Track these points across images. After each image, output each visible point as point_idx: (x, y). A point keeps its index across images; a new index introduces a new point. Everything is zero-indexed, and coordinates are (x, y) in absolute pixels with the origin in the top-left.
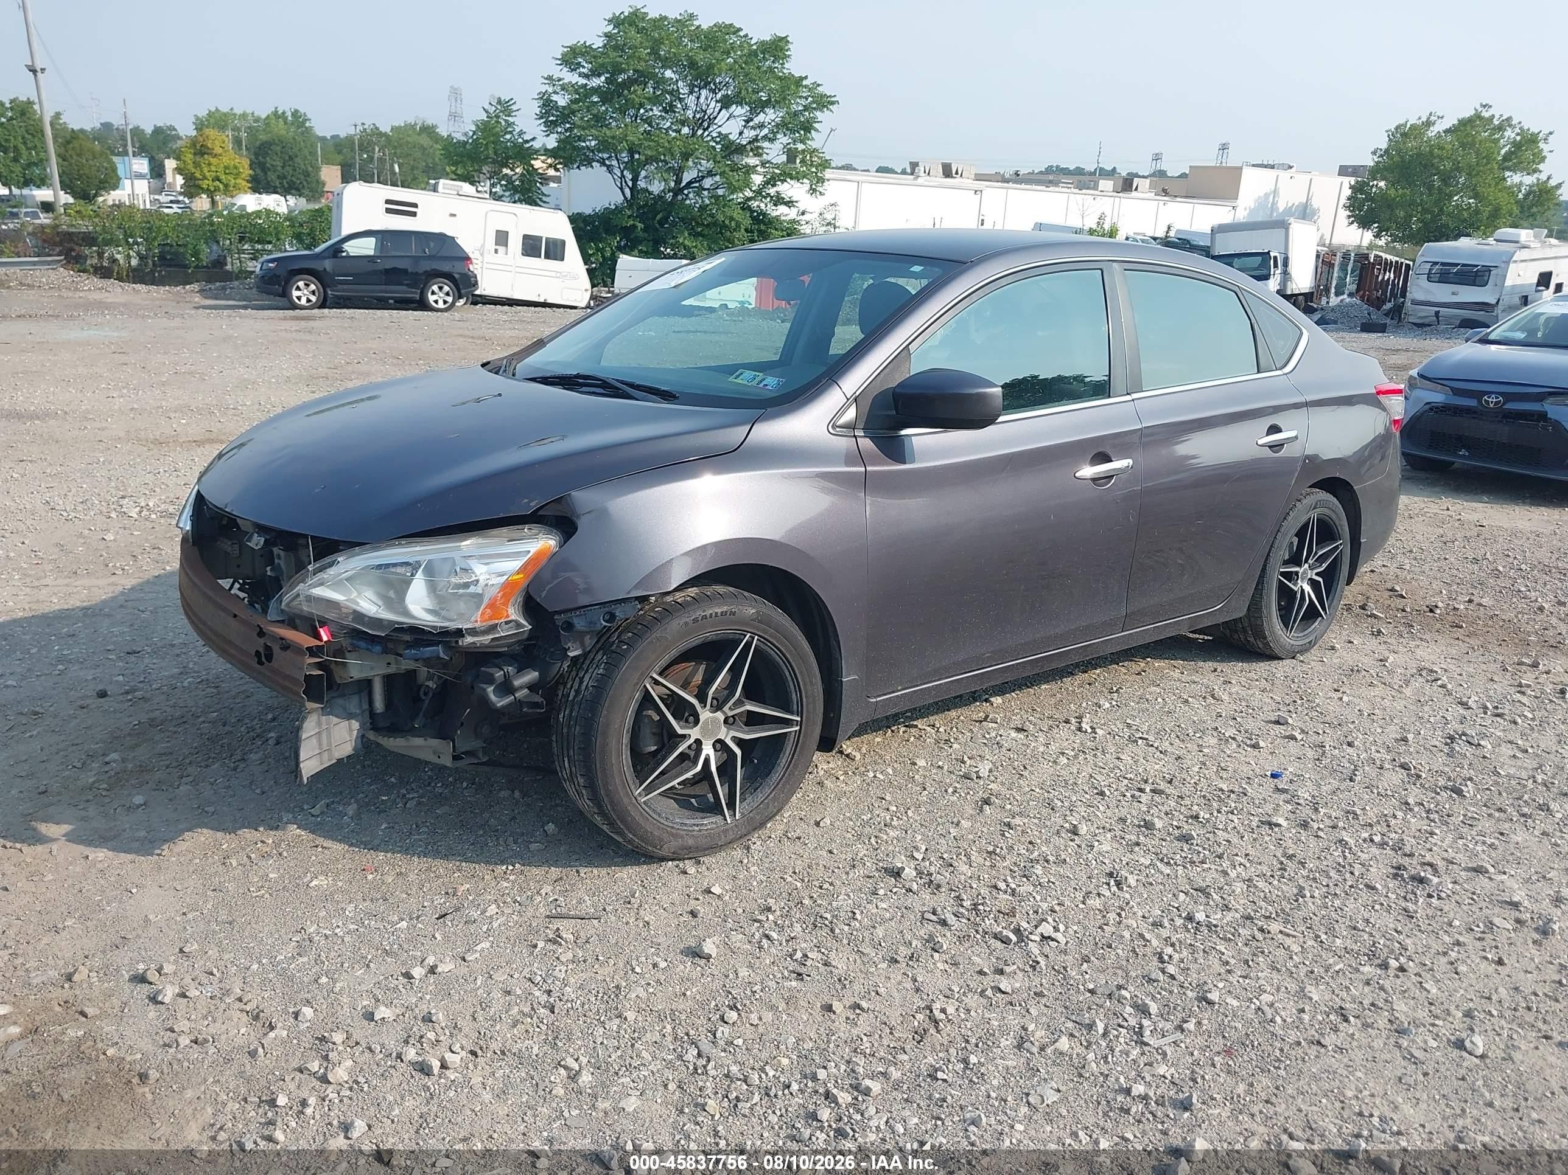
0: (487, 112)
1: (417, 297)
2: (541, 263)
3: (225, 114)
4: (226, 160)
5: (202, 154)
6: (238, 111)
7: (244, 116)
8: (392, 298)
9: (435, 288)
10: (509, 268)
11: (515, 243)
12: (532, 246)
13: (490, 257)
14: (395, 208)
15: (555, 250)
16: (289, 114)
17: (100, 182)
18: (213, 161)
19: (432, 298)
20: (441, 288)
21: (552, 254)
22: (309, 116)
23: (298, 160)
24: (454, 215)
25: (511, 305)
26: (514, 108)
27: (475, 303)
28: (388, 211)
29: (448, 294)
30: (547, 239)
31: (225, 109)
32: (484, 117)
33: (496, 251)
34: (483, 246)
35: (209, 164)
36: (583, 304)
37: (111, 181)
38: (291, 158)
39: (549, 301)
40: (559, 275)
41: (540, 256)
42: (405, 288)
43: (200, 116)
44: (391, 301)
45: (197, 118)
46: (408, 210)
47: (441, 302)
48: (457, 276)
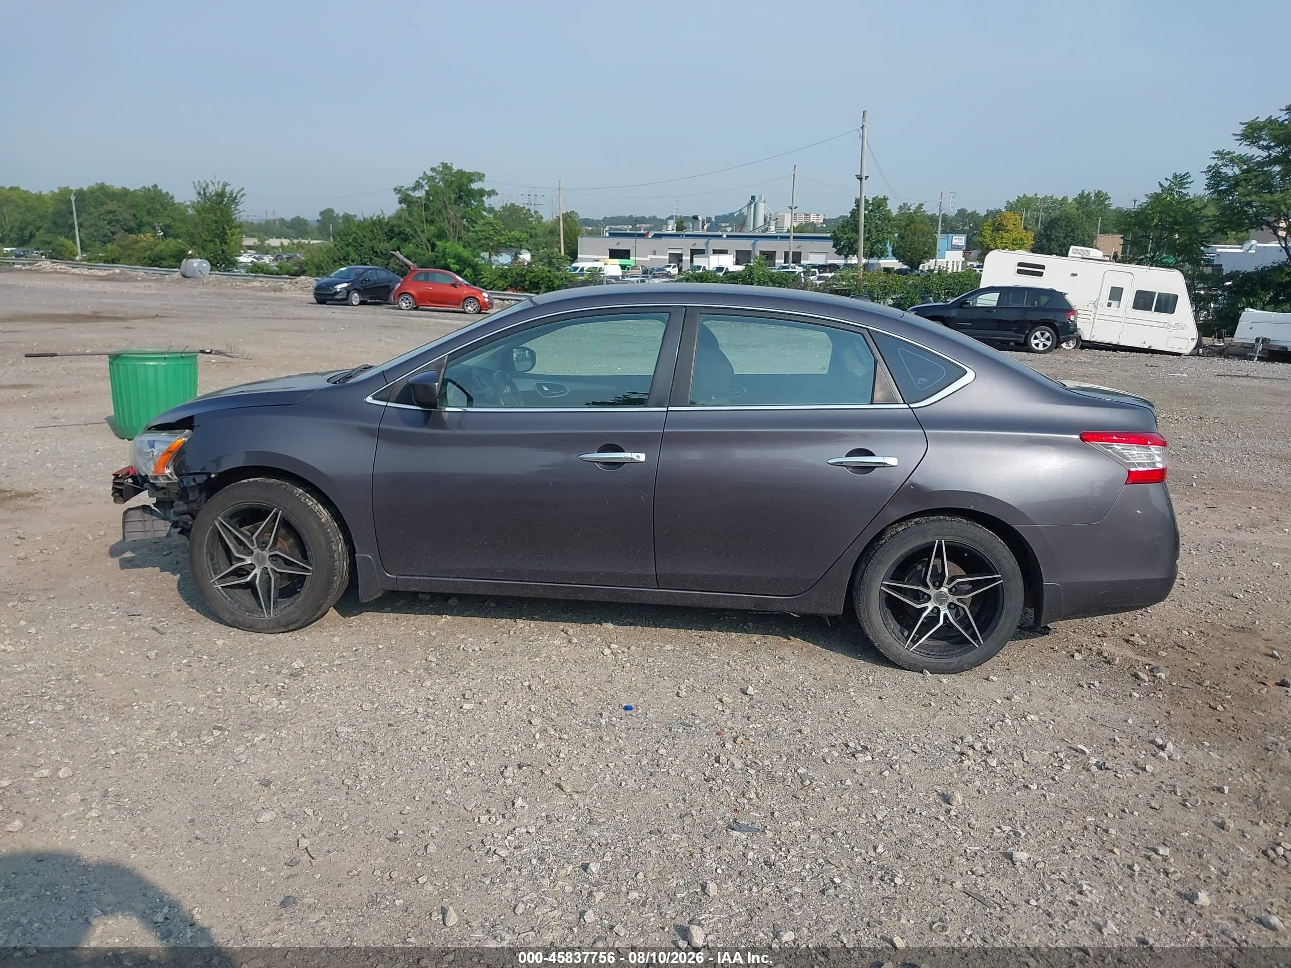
0: (1161, 185)
1: (1022, 340)
2: (1151, 316)
3: (1030, 199)
4: (1015, 234)
5: (998, 230)
6: (1041, 196)
7: (1044, 200)
8: (1012, 341)
9: (1038, 334)
10: (1119, 319)
11: (1128, 298)
12: (1143, 301)
13: (1103, 309)
14: (1025, 269)
15: (1167, 304)
16: (1093, 195)
17: (924, 253)
18: (1005, 235)
19: (1034, 342)
20: (1042, 334)
21: (1163, 307)
22: (1109, 195)
23: (1078, 232)
24: (1076, 275)
25: (1115, 350)
26: (1189, 180)
27: (1082, 348)
28: (1019, 272)
29: (1048, 339)
30: (1160, 294)
31: (1030, 195)
32: (1159, 191)
33: (1109, 305)
34: (1098, 300)
35: (1002, 238)
36: (1188, 351)
37: (930, 253)
38: (1073, 231)
39: (1153, 348)
40: (1167, 326)
41: (1151, 310)
42: (1013, 333)
43: (1011, 201)
44: (1012, 344)
45: (1008, 203)
46: (1036, 271)
47: (1041, 345)
48: (1057, 325)
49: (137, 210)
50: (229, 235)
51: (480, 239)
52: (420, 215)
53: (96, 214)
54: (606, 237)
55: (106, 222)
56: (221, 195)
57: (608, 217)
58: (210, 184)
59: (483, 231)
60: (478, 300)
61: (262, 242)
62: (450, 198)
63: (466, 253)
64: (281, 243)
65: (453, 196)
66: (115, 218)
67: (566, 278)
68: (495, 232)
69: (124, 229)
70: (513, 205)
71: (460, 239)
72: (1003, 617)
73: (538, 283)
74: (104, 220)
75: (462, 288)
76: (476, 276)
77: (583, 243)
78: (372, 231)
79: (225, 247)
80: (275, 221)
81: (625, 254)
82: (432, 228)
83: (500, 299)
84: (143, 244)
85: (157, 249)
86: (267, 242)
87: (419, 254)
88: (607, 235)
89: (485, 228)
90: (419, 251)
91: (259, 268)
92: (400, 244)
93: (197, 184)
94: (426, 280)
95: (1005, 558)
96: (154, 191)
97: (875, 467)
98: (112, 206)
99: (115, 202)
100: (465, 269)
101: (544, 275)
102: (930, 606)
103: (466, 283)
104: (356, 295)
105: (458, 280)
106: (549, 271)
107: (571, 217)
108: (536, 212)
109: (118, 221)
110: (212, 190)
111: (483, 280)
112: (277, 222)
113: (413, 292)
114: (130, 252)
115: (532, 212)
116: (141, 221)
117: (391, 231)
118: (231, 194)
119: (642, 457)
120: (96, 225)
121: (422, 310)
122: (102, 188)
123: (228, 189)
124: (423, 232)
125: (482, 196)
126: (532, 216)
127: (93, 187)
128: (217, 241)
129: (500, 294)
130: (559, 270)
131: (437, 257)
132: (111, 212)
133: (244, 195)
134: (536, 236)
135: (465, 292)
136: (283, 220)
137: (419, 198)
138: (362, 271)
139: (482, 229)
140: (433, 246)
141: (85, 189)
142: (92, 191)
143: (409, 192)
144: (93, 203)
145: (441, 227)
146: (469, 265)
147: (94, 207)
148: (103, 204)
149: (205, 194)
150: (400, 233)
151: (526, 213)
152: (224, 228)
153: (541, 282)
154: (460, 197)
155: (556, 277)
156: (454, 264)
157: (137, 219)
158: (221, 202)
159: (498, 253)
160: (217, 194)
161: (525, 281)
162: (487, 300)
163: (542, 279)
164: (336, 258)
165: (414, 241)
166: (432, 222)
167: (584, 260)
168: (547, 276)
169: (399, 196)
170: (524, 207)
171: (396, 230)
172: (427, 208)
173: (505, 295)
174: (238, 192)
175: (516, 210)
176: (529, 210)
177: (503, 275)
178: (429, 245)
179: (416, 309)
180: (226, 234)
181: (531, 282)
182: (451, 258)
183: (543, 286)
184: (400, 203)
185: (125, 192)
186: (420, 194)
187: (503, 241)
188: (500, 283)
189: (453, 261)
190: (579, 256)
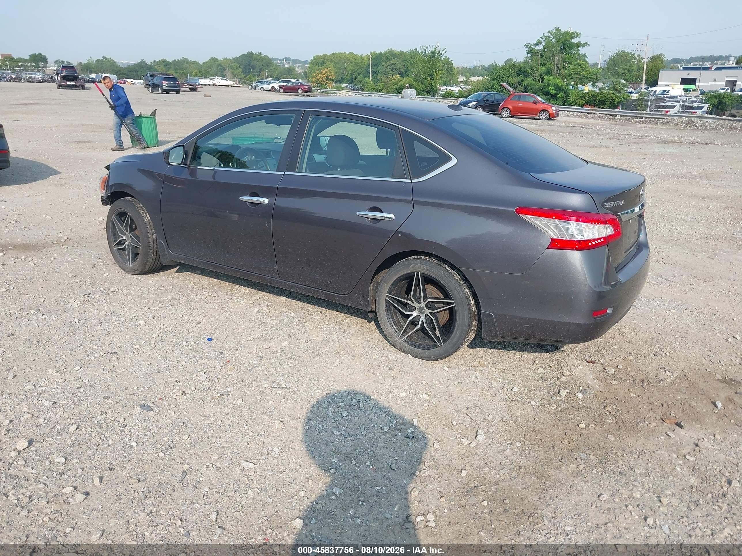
49: (405, 63)
50: (435, 75)
51: (571, 74)
52: (537, 61)
53: (386, 66)
54: (681, 70)
55: (390, 70)
56: (434, 53)
57: (694, 57)
58: (429, 47)
59: (574, 69)
60: (549, 112)
61: (468, 79)
62: (557, 49)
63: (560, 83)
64: (478, 79)
65: (559, 48)
66: (395, 67)
67: (623, 97)
68: (582, 69)
69: (398, 73)
70: (623, 52)
71: (560, 74)
72: (455, 329)
73: (604, 101)
74: (390, 69)
75: (539, 104)
76: (566, 97)
77: (663, 74)
78: (509, 71)
79: (432, 82)
80: (479, 67)
81: (692, 81)
82: (544, 68)
83: (568, 111)
84: (394, 81)
85: (400, 84)
86: (470, 79)
87: (533, 85)
88: (682, 68)
89: (576, 67)
90: (534, 82)
91: (448, 94)
92: (523, 78)
93: (422, 47)
94: (519, 99)
95: (456, 290)
96: (415, 52)
97: (381, 220)
98: (394, 61)
99: (395, 59)
100: (560, 93)
101: (609, 96)
102: (415, 314)
103: (543, 101)
104: (480, 109)
105: (537, 100)
106: (613, 93)
107: (660, 58)
108: (639, 55)
109: (396, 69)
110: (429, 50)
111: (569, 100)
112: (481, 67)
113: (511, 107)
114: (388, 85)
115: (636, 55)
116: (407, 69)
117: (520, 71)
118: (439, 52)
119: (266, 201)
120: (386, 72)
121: (516, 118)
122: (391, 51)
123: (437, 50)
124: (537, 71)
125: (579, 47)
126: (635, 58)
127: (386, 51)
128: (429, 79)
129: (568, 108)
130: (619, 92)
131: (544, 86)
132: (393, 64)
133: (445, 52)
134: (632, 71)
135: (541, 107)
136: (484, 66)
137: (538, 50)
138: (486, 95)
139: (574, 68)
140: (543, 79)
141: (383, 52)
142: (385, 53)
143: (533, 47)
144: (385, 60)
145: (549, 67)
146: (563, 91)
147: (385, 62)
148: (390, 60)
149: (425, 52)
150: (524, 72)
151: (632, 57)
152: (433, 71)
153: (606, 100)
154: (564, 48)
155: (617, 97)
156: (553, 90)
157: (405, 67)
158: (433, 57)
159: (582, 83)
160: (432, 52)
161: (596, 99)
162: (554, 112)
163: (607, 98)
164: (486, 88)
165: (531, 76)
166: (544, 65)
167: (661, 86)
168: (611, 97)
169: (527, 49)
170: (631, 53)
171: (522, 70)
172: (541, 56)
173: (571, 108)
174: (443, 50)
175: (625, 55)
176: (634, 54)
177: (583, 97)
178: (540, 79)
179: (512, 117)
180: (434, 75)
181: (600, 101)
182: (551, 86)
183: (607, 104)
184: (528, 54)
185: (401, 53)
186: (540, 47)
187: (586, 75)
188: (581, 101)
189: (552, 88)
190: (659, 83)
